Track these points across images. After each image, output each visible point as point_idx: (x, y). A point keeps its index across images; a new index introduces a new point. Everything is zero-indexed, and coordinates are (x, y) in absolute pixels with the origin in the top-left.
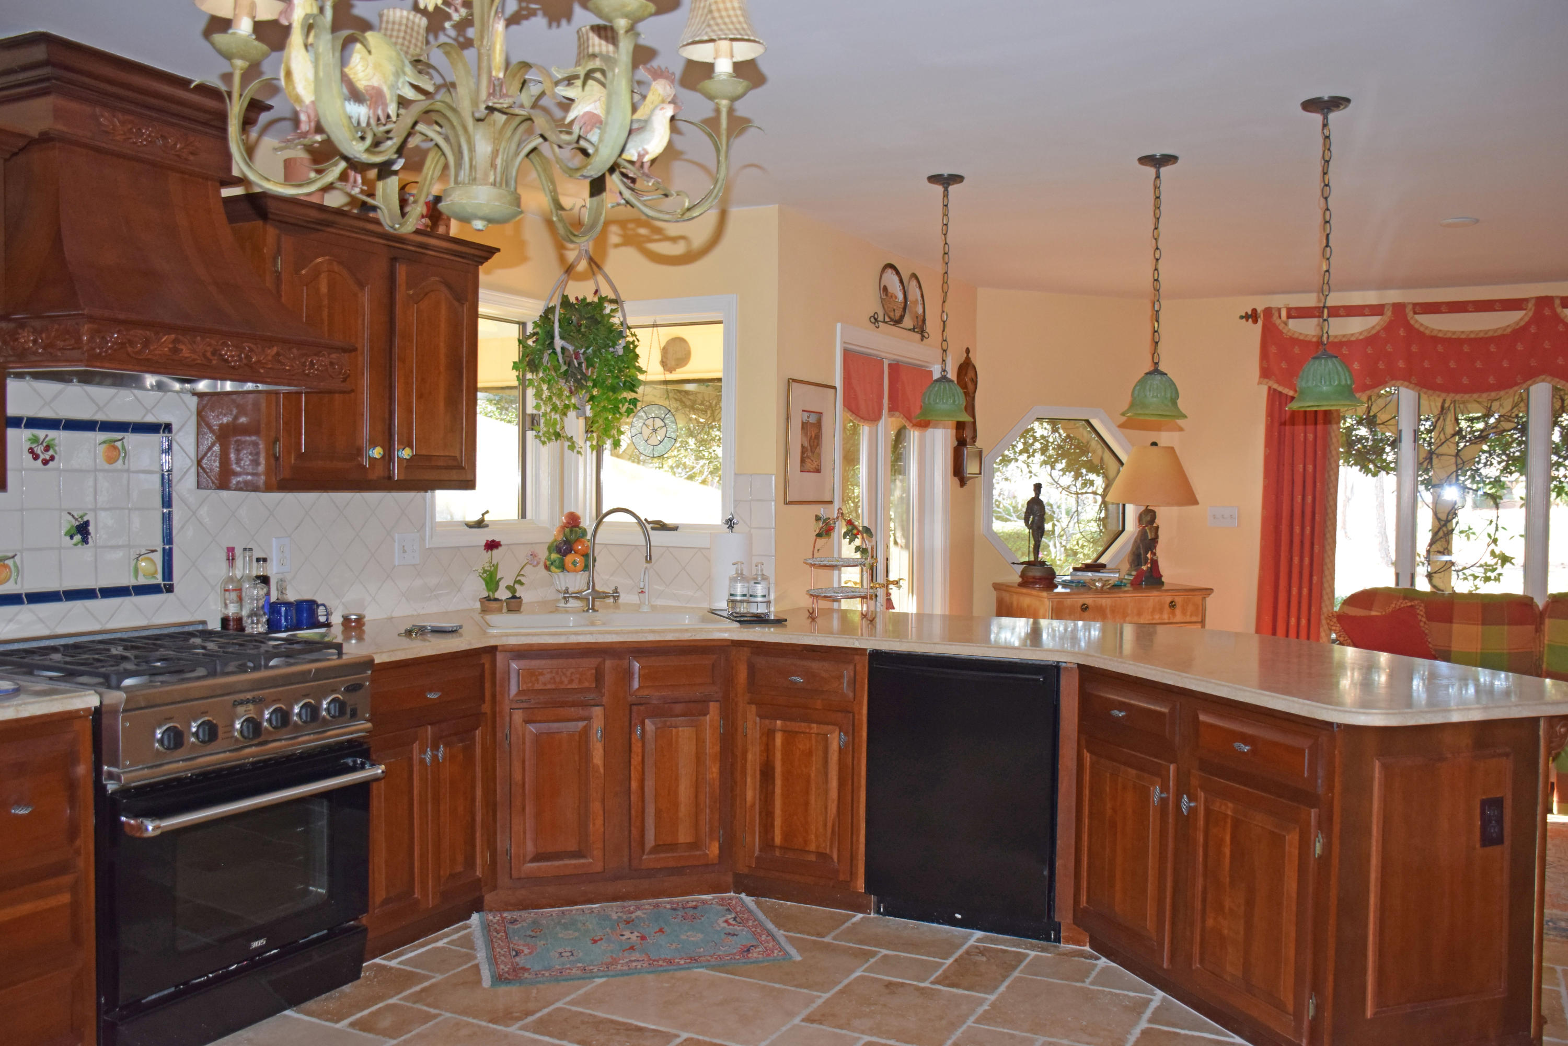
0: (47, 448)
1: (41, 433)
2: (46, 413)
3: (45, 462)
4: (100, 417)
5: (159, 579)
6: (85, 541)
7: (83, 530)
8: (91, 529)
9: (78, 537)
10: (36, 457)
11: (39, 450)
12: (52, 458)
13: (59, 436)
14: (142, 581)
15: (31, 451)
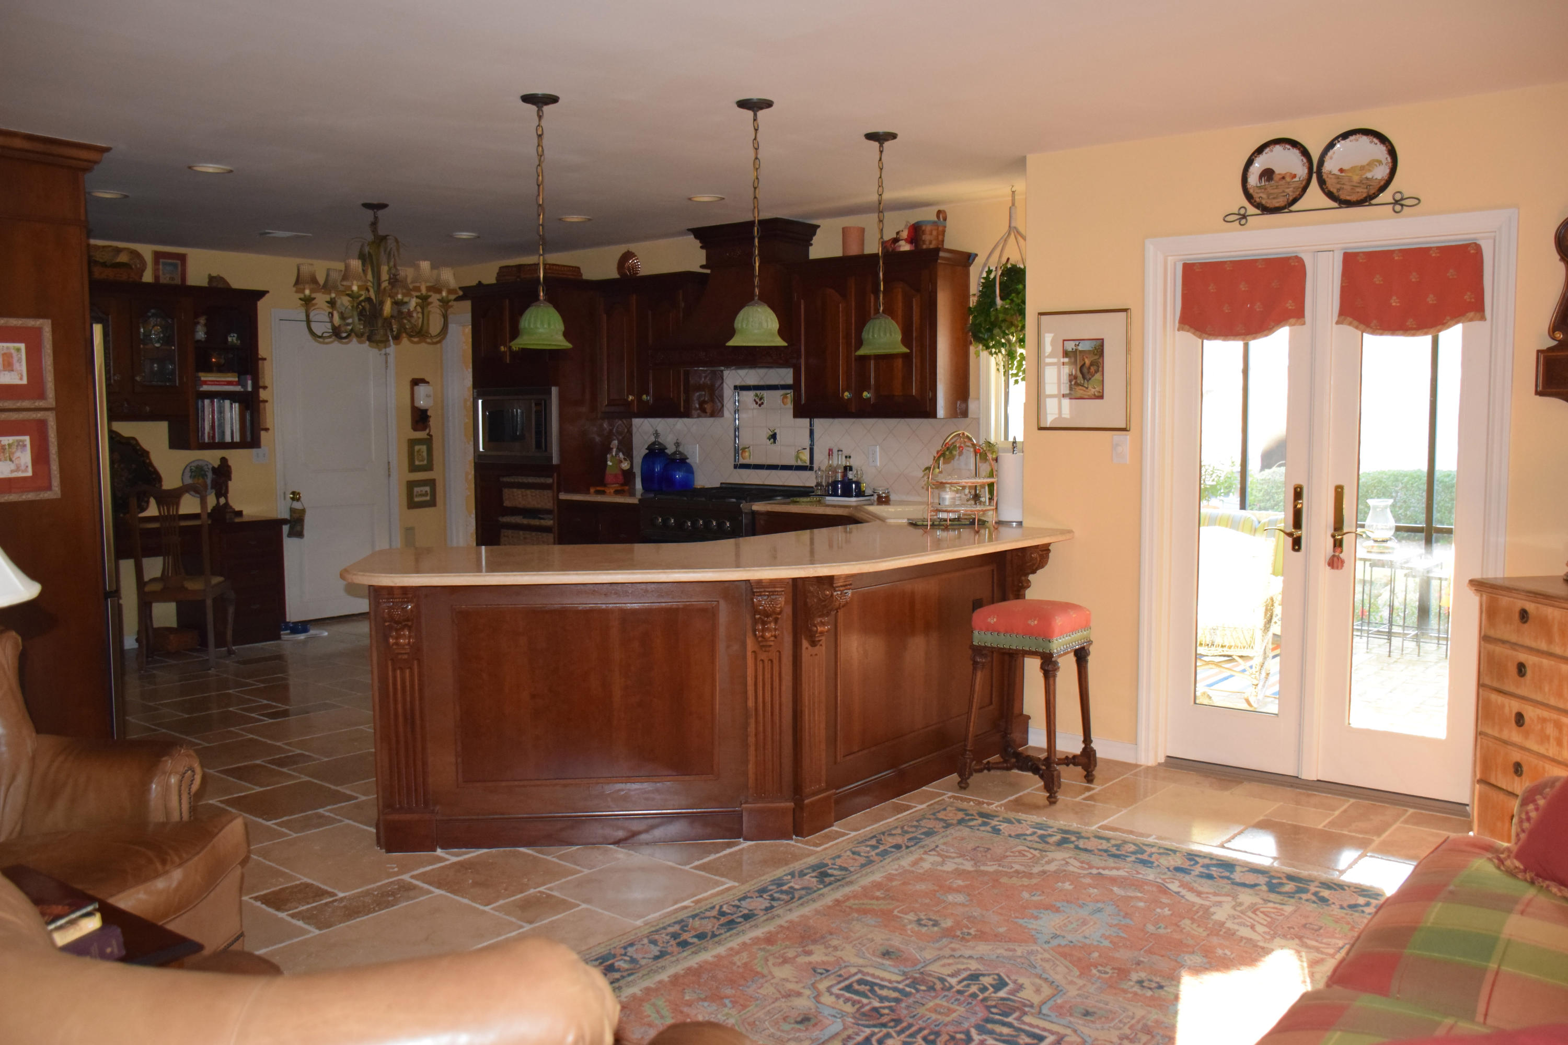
0: (761, 399)
1: (758, 392)
2: (762, 383)
3: (760, 405)
4: (782, 383)
5: (808, 463)
6: (775, 442)
7: (773, 437)
8: (778, 437)
9: (772, 440)
10: (757, 403)
11: (758, 400)
12: (762, 403)
13: (765, 393)
14: (800, 463)
15: (755, 400)
